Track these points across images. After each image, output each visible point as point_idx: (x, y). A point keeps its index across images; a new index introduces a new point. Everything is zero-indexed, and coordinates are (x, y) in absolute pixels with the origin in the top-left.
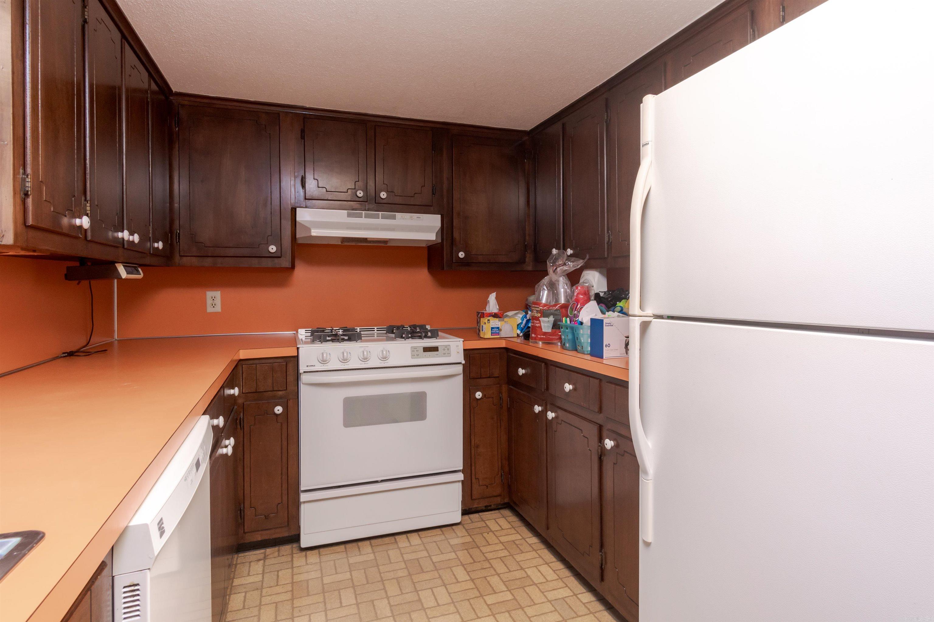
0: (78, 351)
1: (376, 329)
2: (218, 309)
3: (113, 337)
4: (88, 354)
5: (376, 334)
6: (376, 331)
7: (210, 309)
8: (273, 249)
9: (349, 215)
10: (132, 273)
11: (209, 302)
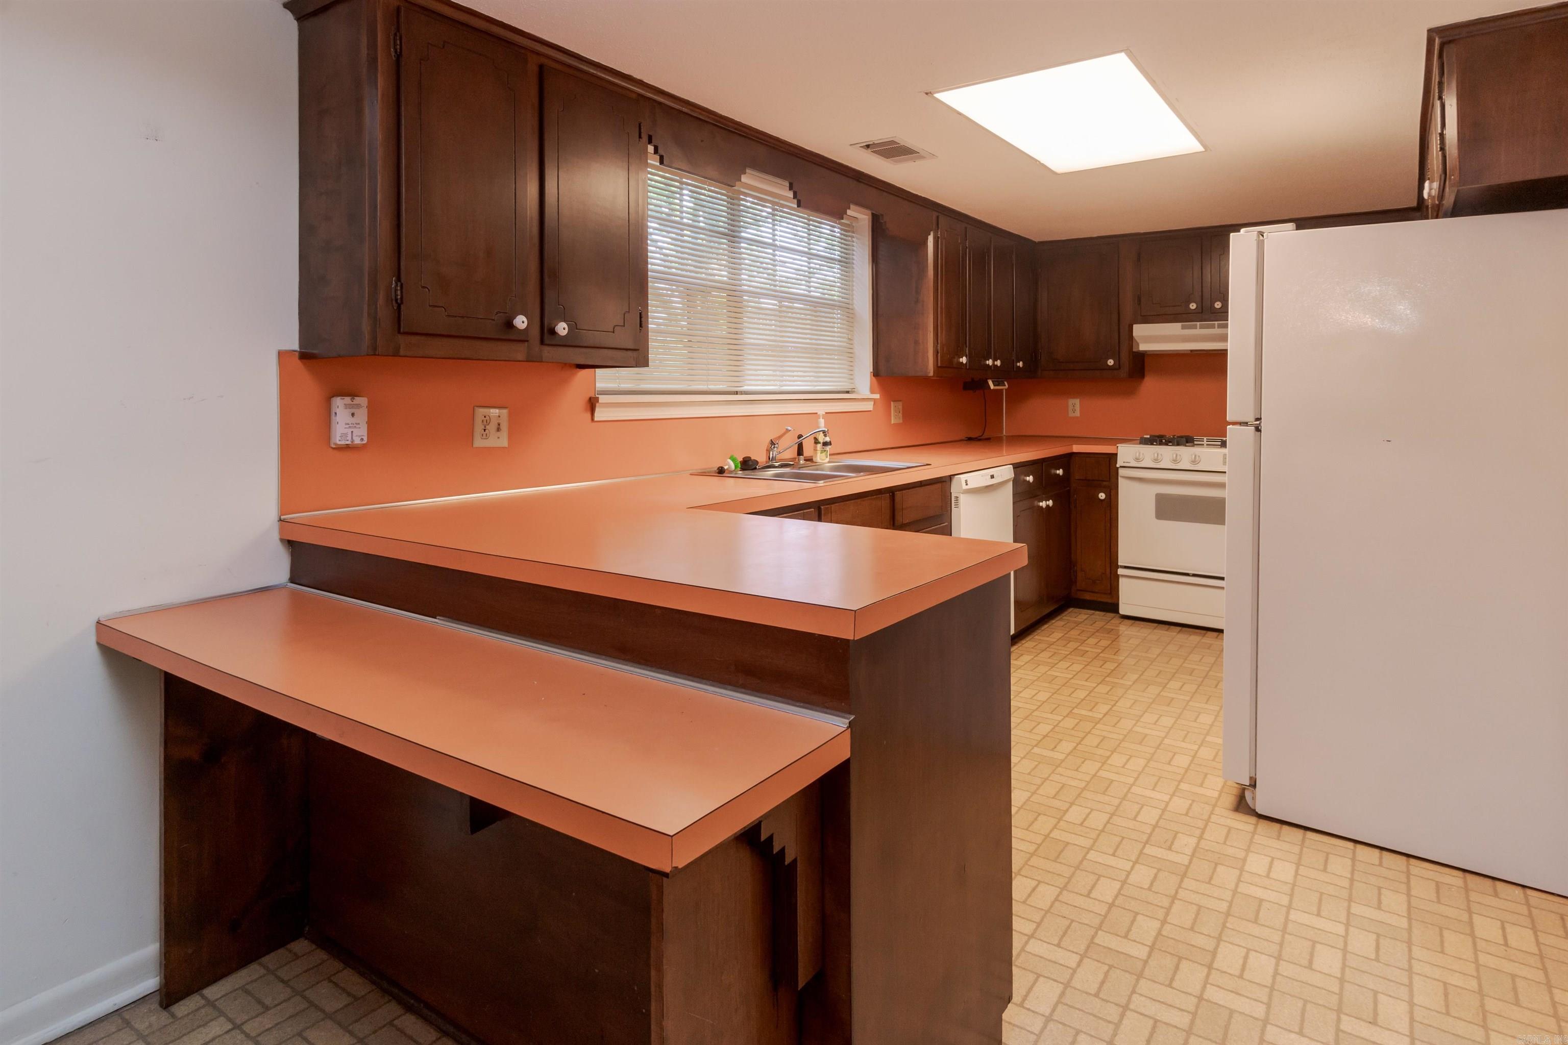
0: (976, 438)
1: (1205, 440)
2: (1078, 414)
3: (1003, 433)
4: (980, 440)
5: (1205, 445)
6: (1205, 442)
7: (1071, 414)
8: (1111, 362)
9: (1183, 328)
10: (998, 385)
11: (1071, 407)
